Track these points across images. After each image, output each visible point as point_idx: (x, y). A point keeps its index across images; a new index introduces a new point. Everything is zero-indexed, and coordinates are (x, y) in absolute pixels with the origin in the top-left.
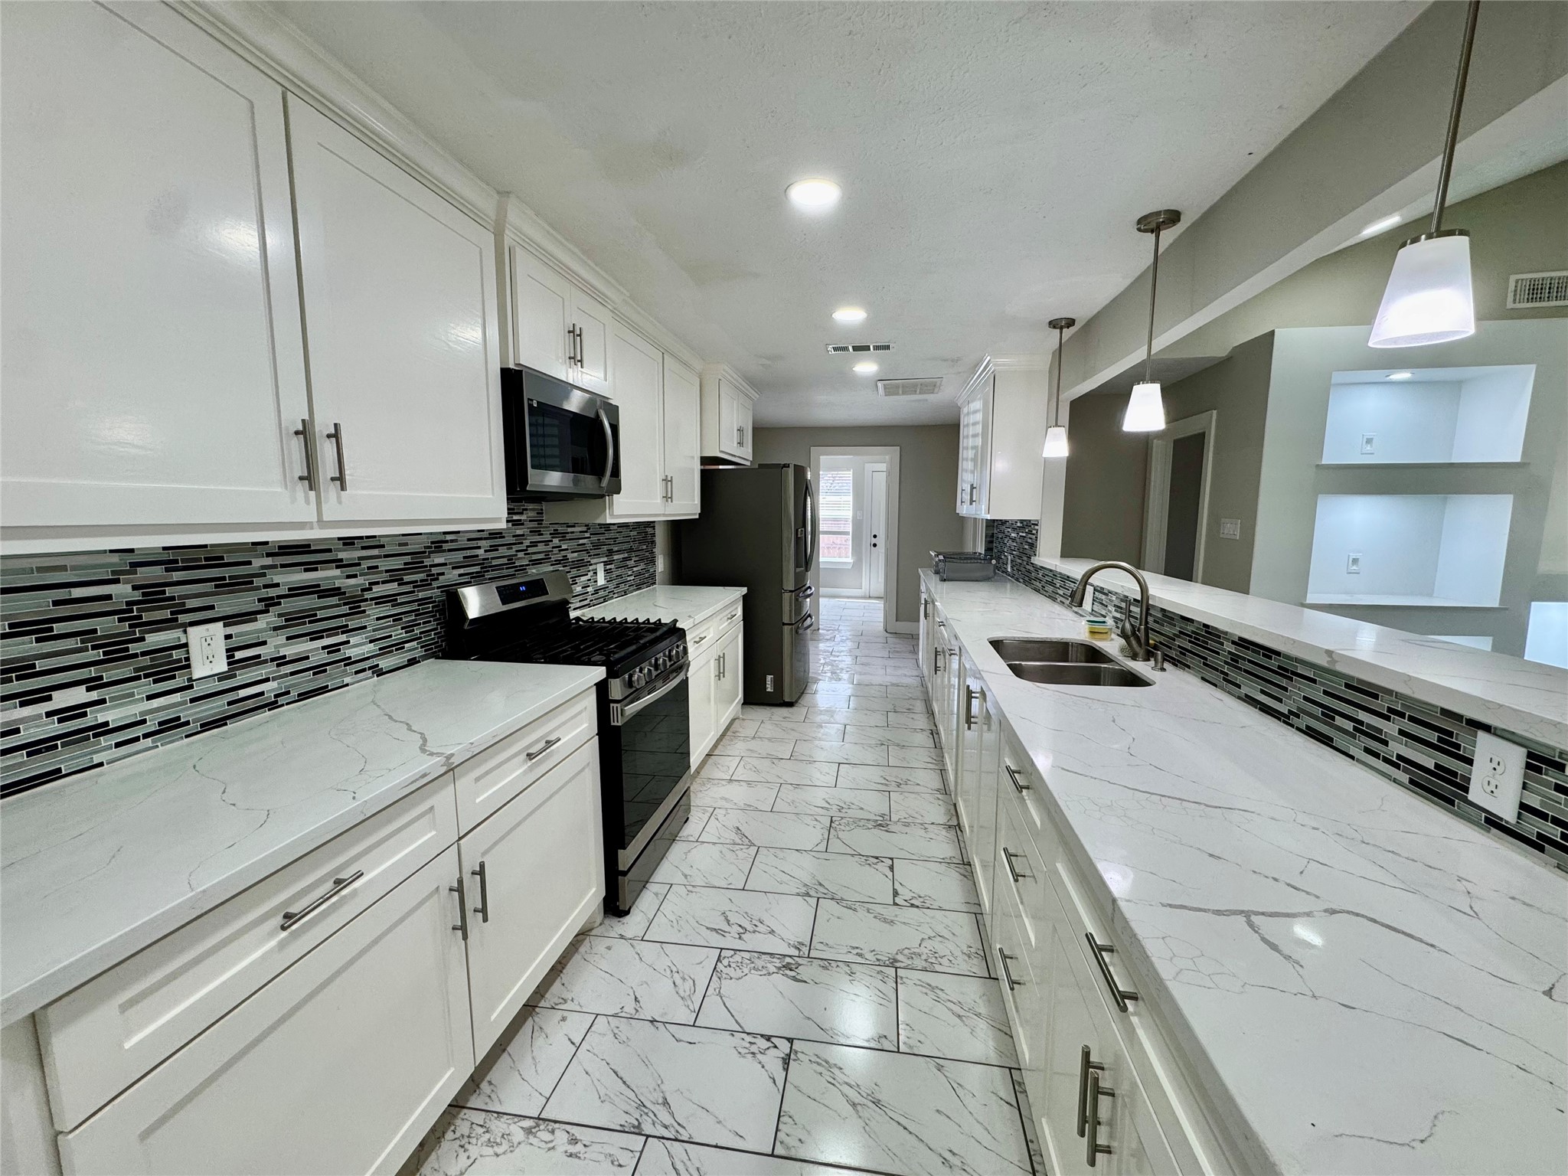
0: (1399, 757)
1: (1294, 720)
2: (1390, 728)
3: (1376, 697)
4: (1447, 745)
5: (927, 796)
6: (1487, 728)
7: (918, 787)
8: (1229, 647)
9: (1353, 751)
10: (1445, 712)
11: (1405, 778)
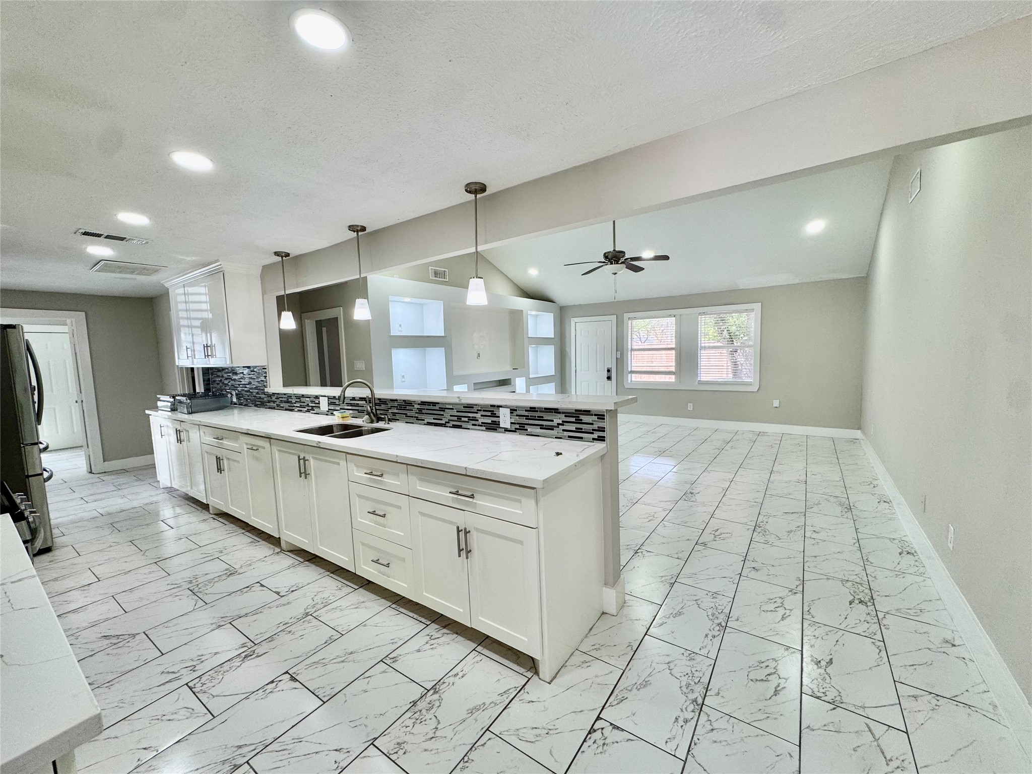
0: (482, 423)
1: (447, 424)
2: (478, 416)
3: (473, 407)
4: (493, 415)
5: (247, 548)
6: (501, 407)
7: (235, 547)
8: (416, 406)
9: (468, 427)
10: (492, 406)
11: (484, 428)
